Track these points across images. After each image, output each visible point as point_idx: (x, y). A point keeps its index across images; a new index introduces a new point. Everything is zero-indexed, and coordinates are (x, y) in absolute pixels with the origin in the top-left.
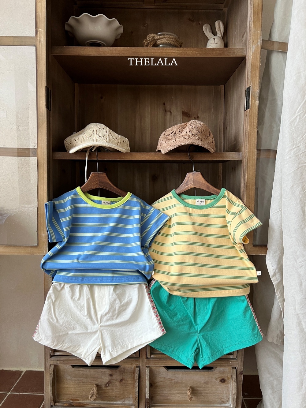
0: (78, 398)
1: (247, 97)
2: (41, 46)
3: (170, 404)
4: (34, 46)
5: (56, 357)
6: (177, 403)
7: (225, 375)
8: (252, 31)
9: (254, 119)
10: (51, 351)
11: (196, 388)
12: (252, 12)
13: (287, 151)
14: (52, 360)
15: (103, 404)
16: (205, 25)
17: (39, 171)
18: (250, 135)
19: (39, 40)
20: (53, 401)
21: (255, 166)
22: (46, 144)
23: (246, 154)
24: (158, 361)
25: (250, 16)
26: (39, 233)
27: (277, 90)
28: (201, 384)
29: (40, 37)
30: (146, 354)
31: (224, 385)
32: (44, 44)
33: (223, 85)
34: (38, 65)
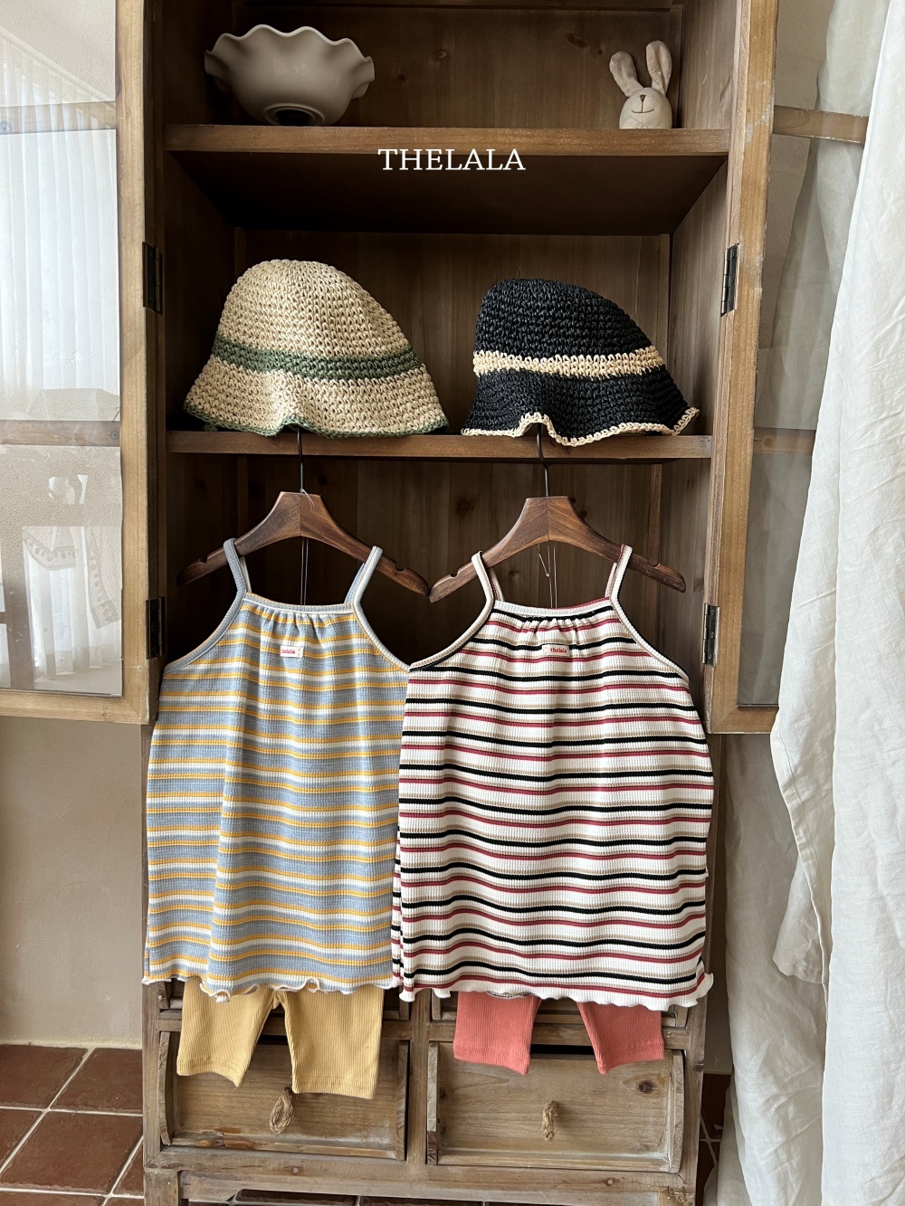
0: (238, 1127)
1: (727, 274)
3: (493, 1148)
6: (516, 1147)
7: (652, 1072)
8: (746, 81)
9: (748, 341)
11: (568, 1106)
12: (745, 25)
14: (164, 1019)
15: (308, 1142)
16: (617, 55)
17: (127, 487)
18: (734, 385)
19: (126, 108)
20: (166, 1133)
21: (749, 476)
22: (145, 409)
23: (723, 443)
25: (742, 35)
26: (126, 663)
28: (583, 1094)
30: (428, 1007)
31: (651, 1100)
32: (139, 120)
33: (668, 235)
34: (122, 182)
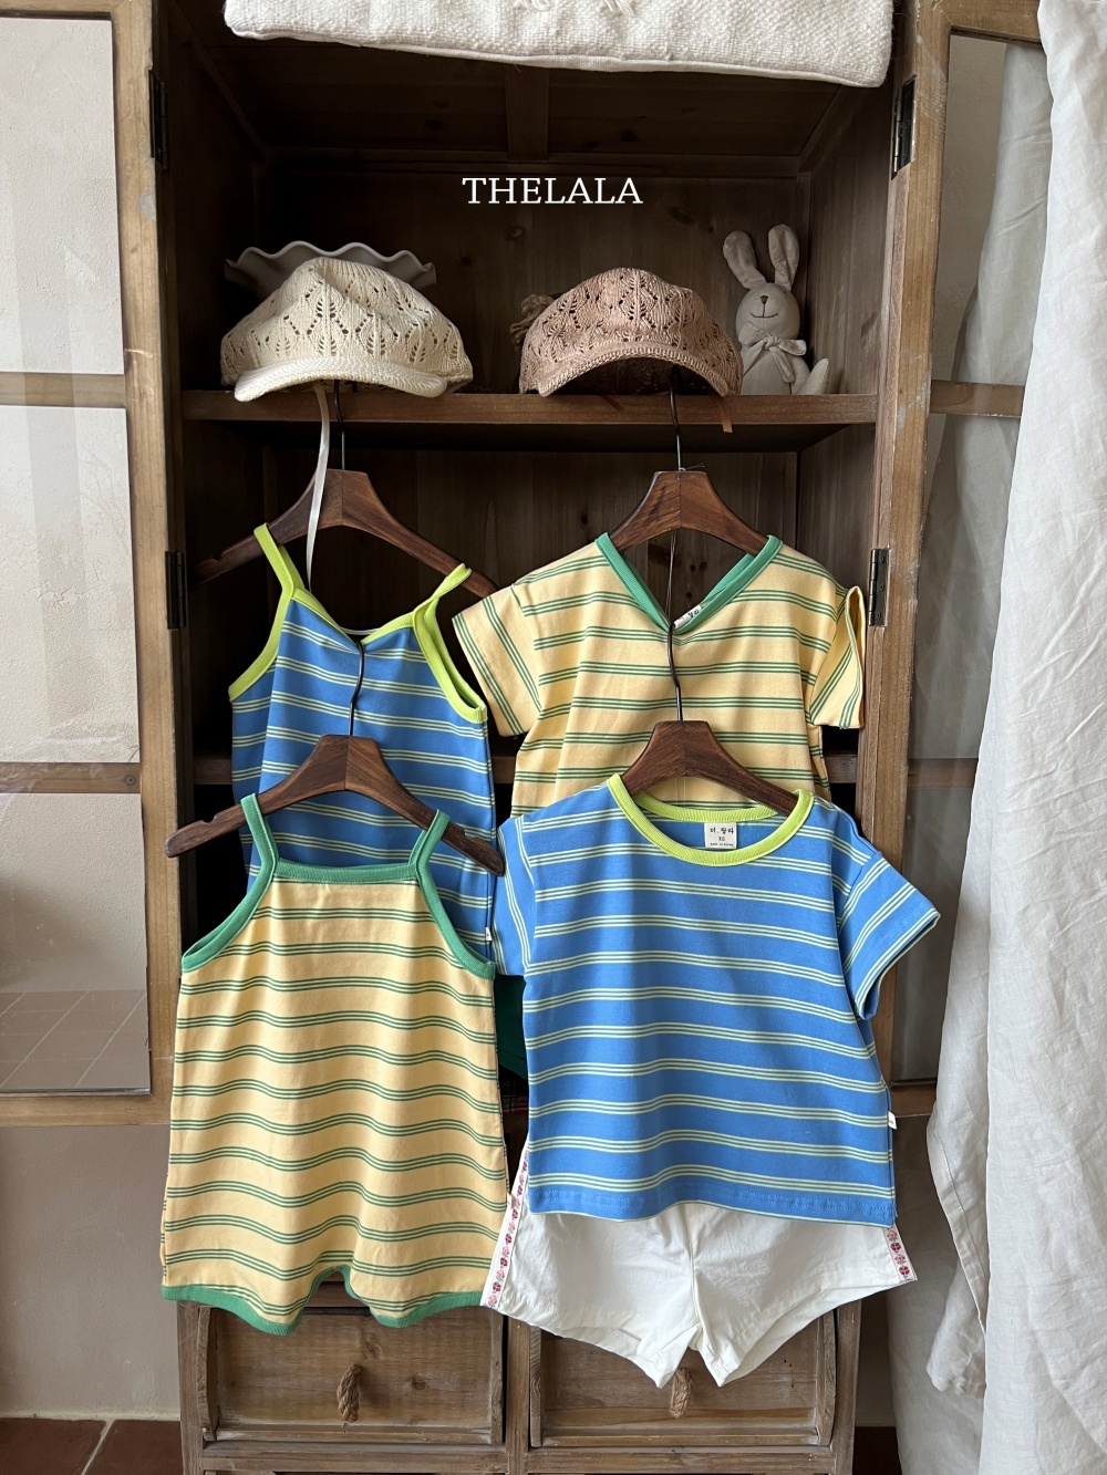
1: (876, 579)
2: (144, 410)
4: (122, 407)
5: (221, 1445)
8: (898, 357)
9: (901, 664)
10: (204, 1430)
12: (897, 284)
13: (1009, 785)
14: (209, 1457)
16: (733, 236)
17: (150, 845)
18: (884, 716)
19: (139, 387)
21: (902, 820)
22: (172, 751)
23: (870, 779)
24: (567, 1459)
26: (154, 1053)
27: (982, 549)
29: (142, 380)
30: (526, 1434)
32: (157, 403)
33: (793, 453)
34: (136, 478)
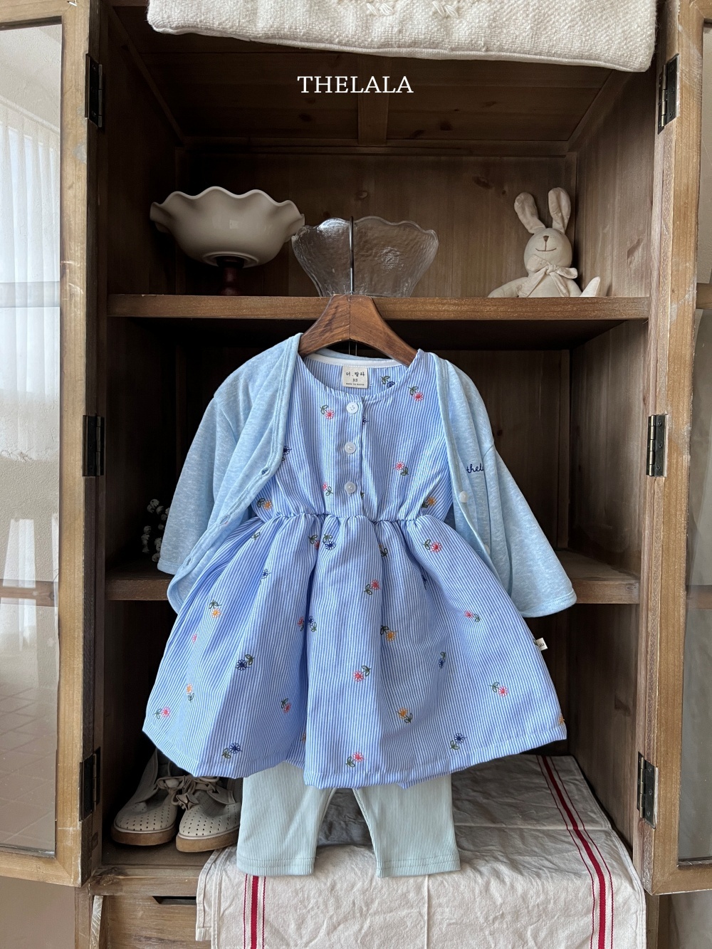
1: (654, 439)
2: (73, 306)
8: (670, 263)
9: (679, 507)
12: (667, 209)
16: (521, 197)
18: (666, 550)
19: (70, 290)
21: (682, 637)
22: (82, 575)
23: (655, 602)
25: (663, 217)
26: (58, 823)
29: (72, 283)
32: (82, 301)
33: (568, 351)
34: (65, 359)
